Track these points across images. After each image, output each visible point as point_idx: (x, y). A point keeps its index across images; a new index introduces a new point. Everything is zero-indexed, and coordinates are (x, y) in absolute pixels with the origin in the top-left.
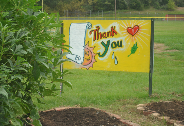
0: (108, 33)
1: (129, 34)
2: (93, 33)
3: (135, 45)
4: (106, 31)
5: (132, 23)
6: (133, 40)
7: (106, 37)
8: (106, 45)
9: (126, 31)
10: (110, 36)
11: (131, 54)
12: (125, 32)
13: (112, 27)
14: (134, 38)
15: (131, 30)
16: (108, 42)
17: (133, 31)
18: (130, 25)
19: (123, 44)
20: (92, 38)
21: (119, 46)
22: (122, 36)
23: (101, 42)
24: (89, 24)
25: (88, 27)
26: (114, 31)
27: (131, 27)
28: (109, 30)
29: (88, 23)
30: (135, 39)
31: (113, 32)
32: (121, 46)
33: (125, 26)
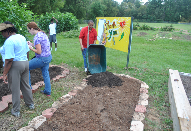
0: (112, 25)
1: (120, 27)
2: (106, 25)
3: (123, 34)
4: (111, 24)
5: (122, 19)
6: (122, 31)
7: (111, 28)
8: (111, 33)
9: (119, 24)
10: (113, 27)
11: (121, 39)
12: (119, 25)
13: (114, 22)
14: (123, 29)
15: (121, 24)
16: (112, 31)
17: (122, 24)
18: (121, 21)
19: (118, 33)
20: (106, 28)
22: (117, 28)
23: (109, 30)
25: (105, 22)
26: (114, 24)
28: (112, 24)
29: (105, 19)
33: (119, 21)
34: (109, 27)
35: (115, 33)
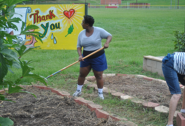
0: (47, 16)
1: (65, 17)
2: (33, 16)
3: (72, 26)
4: (45, 15)
5: (68, 7)
6: (69, 22)
7: (45, 20)
8: (46, 27)
9: (63, 14)
10: (49, 19)
11: (68, 34)
12: (62, 15)
13: (50, 11)
14: (71, 20)
15: (67, 14)
16: (47, 24)
17: (69, 14)
18: (66, 9)
20: (32, 21)
21: (57, 28)
22: (59, 19)
23: (41, 24)
24: (29, 8)
25: (28, 11)
26: (52, 15)
27: (67, 11)
28: (47, 14)
29: (28, 7)
30: (71, 21)
31: (51, 15)
32: (59, 27)
33: (62, 10)
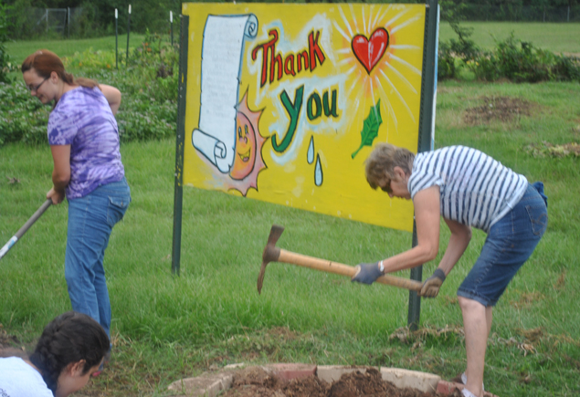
0: (300, 56)
1: (357, 64)
2: (260, 53)
3: (376, 110)
4: (296, 50)
5: (368, 19)
6: (369, 90)
7: (294, 74)
8: (293, 107)
9: (349, 50)
10: (306, 69)
11: (361, 147)
12: (346, 56)
13: (313, 33)
14: (374, 80)
15: (364, 46)
16: (300, 92)
17: (369, 50)
18: (360, 26)
19: (340, 105)
20: (256, 74)
21: (328, 115)
22: (337, 75)
23: (280, 91)
24: (253, 19)
25: (249, 34)
26: (315, 51)
27: (363, 36)
28: (301, 45)
29: (250, 15)
30: (375, 86)
31: (312, 52)
32: (332, 112)
33: (347, 31)
34: (275, 67)
35: (325, 106)
